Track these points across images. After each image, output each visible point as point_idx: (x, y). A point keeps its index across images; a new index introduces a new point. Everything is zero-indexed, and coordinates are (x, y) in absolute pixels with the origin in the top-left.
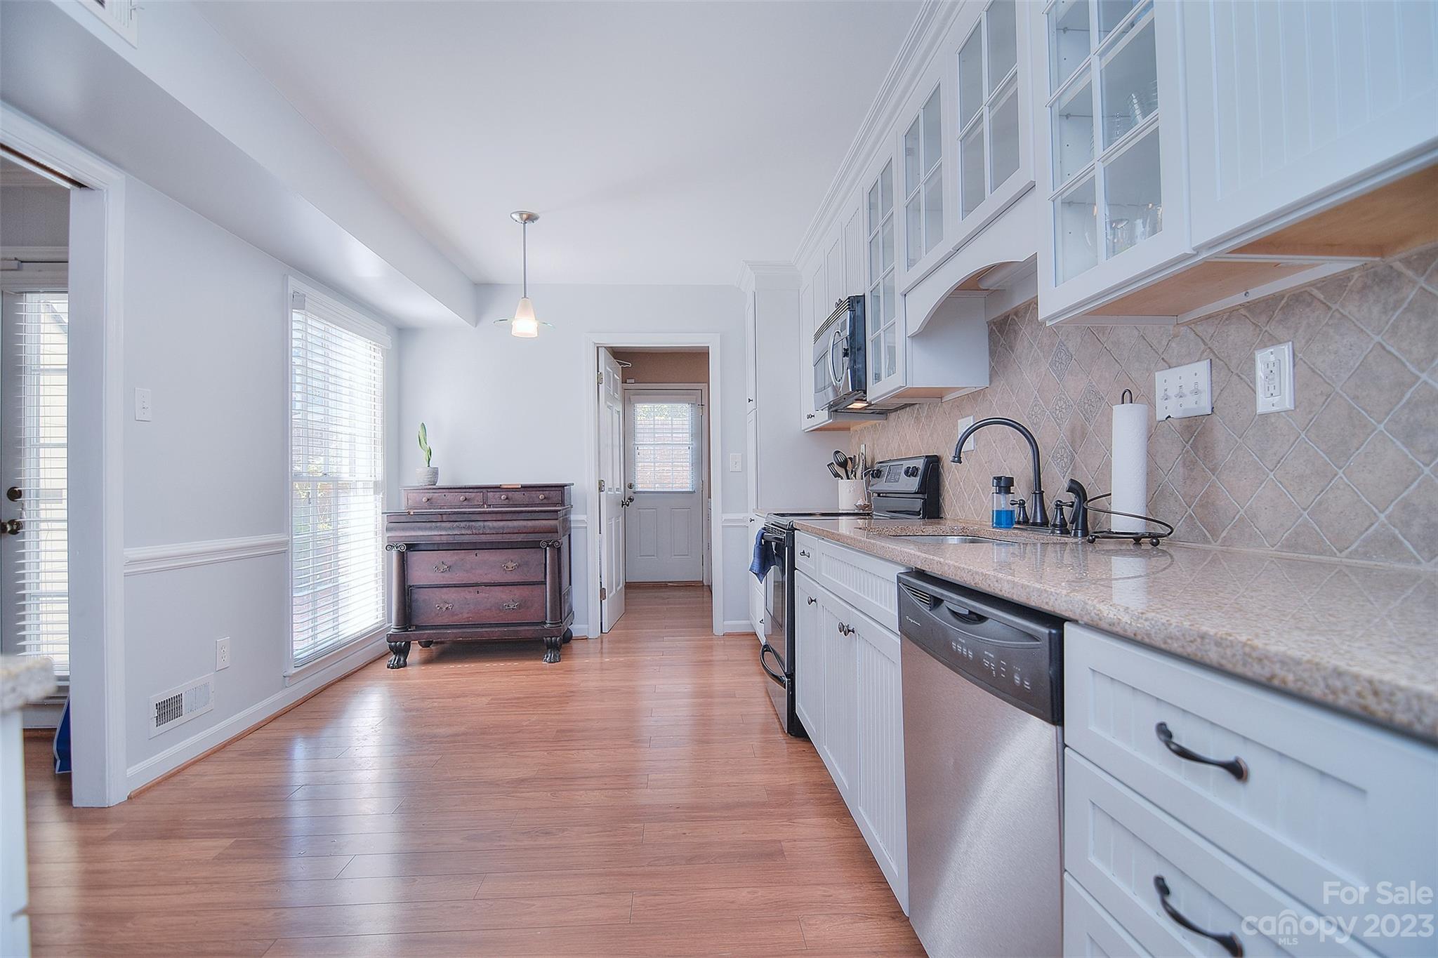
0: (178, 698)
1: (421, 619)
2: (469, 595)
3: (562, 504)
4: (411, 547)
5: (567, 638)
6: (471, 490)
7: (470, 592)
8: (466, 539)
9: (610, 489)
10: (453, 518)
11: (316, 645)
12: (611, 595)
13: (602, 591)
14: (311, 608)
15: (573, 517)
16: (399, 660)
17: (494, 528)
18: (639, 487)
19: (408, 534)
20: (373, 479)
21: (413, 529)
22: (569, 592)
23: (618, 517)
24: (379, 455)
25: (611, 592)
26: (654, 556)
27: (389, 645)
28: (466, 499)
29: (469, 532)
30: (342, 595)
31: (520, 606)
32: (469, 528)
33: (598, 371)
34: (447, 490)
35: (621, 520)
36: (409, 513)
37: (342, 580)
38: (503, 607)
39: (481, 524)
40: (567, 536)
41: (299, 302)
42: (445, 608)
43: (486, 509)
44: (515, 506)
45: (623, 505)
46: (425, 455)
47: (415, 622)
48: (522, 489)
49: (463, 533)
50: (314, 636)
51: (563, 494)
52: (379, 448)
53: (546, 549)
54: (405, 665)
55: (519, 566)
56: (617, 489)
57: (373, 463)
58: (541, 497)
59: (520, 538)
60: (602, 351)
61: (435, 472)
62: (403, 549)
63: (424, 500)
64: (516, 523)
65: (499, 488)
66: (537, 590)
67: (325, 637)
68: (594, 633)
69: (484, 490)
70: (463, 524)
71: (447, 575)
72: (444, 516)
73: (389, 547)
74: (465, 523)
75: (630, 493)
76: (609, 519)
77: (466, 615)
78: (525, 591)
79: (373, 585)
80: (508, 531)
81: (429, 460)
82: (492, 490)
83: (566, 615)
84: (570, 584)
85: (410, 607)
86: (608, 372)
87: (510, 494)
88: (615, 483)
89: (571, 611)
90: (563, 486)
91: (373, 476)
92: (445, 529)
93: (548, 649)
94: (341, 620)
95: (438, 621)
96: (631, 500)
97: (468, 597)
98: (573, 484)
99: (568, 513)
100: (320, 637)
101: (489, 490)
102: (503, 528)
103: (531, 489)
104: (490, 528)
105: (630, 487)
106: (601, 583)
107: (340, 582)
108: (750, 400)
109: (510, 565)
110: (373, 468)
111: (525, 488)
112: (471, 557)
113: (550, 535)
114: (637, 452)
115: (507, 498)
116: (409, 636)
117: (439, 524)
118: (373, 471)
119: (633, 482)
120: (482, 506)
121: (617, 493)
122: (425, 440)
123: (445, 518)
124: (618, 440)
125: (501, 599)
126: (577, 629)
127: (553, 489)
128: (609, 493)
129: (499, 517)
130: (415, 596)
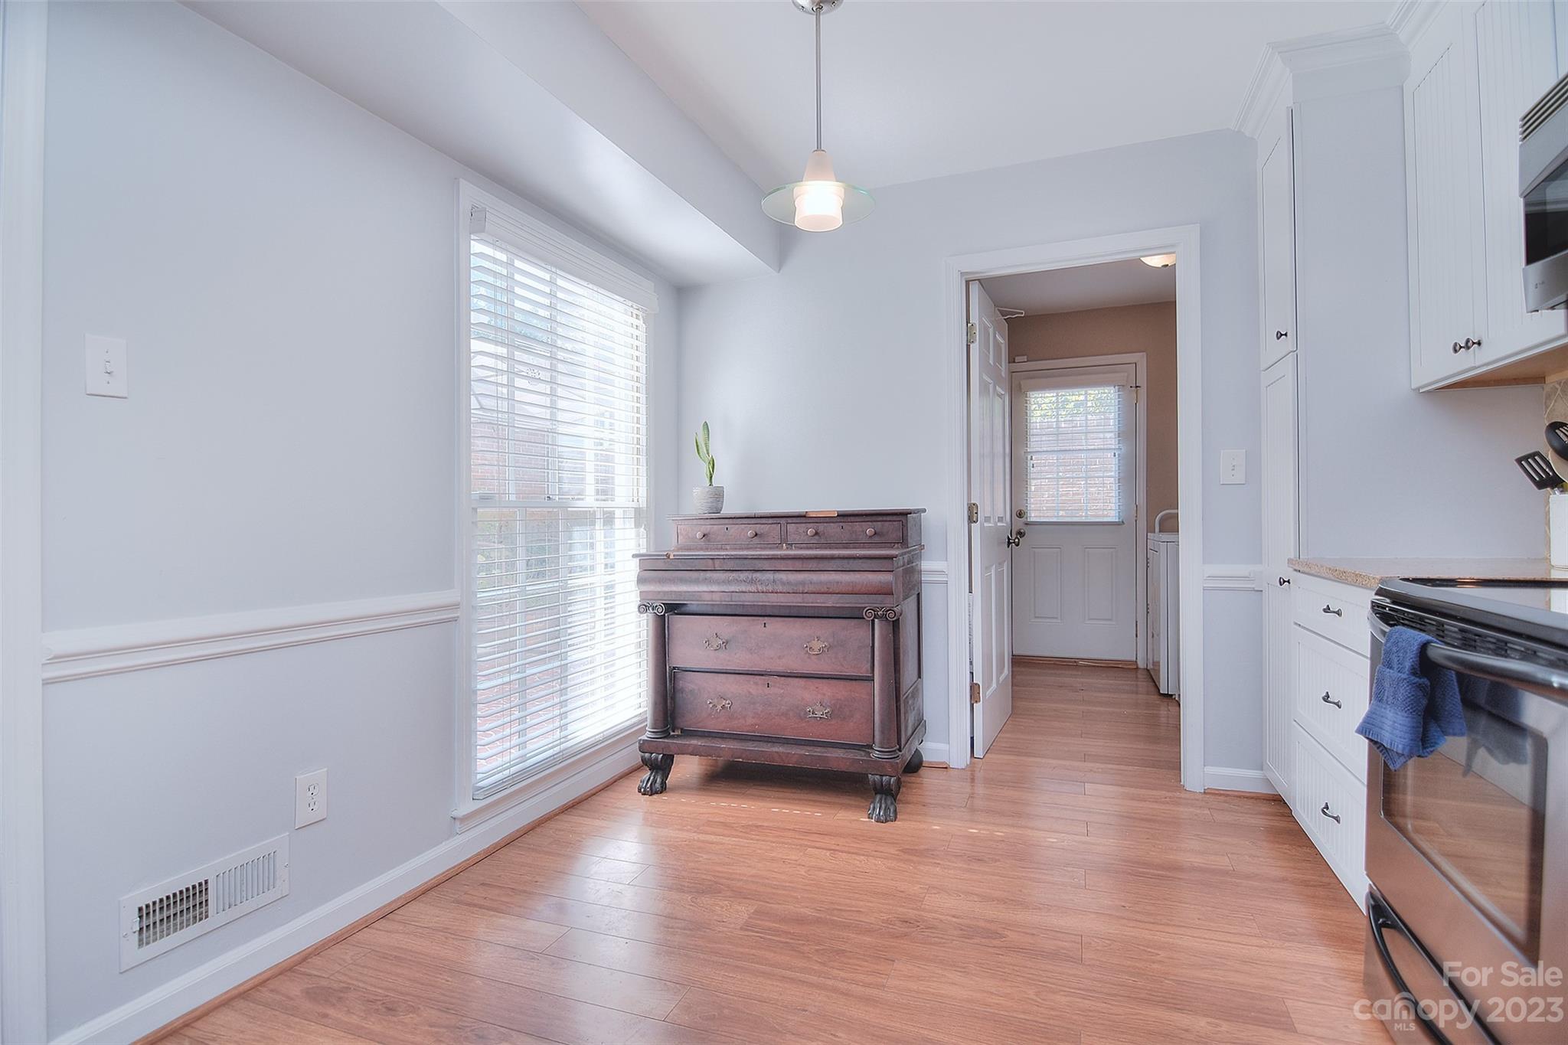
0: (202, 888)
1: (688, 721)
2: (753, 687)
3: (903, 542)
4: (675, 608)
5: (914, 766)
6: (764, 521)
7: (756, 684)
8: (748, 599)
9: (987, 519)
10: (730, 565)
11: (524, 758)
12: (989, 693)
13: (974, 688)
14: (517, 701)
15: (925, 565)
16: (655, 781)
17: (789, 583)
18: (1033, 516)
19: (667, 588)
20: (635, 505)
21: (672, 581)
22: (917, 692)
23: (1001, 564)
24: (643, 469)
25: (989, 687)
26: (1056, 618)
27: (642, 757)
28: (756, 535)
29: (753, 588)
30: (572, 679)
31: (832, 715)
32: (752, 582)
33: (968, 322)
34: (731, 521)
35: (1006, 567)
36: (668, 556)
37: (573, 656)
38: (806, 713)
39: (769, 576)
40: (915, 596)
41: (478, 223)
42: (719, 707)
43: (784, 552)
44: (829, 546)
45: (1009, 543)
46: (705, 468)
47: (683, 723)
48: (839, 519)
49: (744, 590)
50: (522, 745)
51: (904, 527)
52: (643, 459)
53: (873, 621)
54: (663, 789)
55: (830, 648)
56: (1000, 519)
57: (635, 481)
58: (869, 531)
59: (831, 601)
60: (975, 289)
61: (718, 495)
62: (661, 611)
63: (699, 535)
64: (824, 577)
65: (805, 516)
66: (860, 689)
67: (541, 744)
68: (958, 757)
69: (783, 521)
70: (743, 576)
71: (721, 654)
72: (717, 562)
73: (644, 607)
74: (746, 574)
75: (1019, 524)
76: (986, 569)
77: (750, 721)
78: (840, 690)
79: (634, 659)
80: (812, 588)
81: (711, 477)
82: (795, 520)
83: (910, 732)
84: (919, 676)
85: (673, 698)
86: (986, 329)
87: (821, 527)
88: (995, 507)
89: (920, 722)
90: (905, 514)
91: (636, 500)
92: (718, 582)
93: (876, 794)
94: (571, 717)
95: (712, 726)
96: (1021, 534)
97: (753, 692)
98: (924, 511)
99: (915, 557)
100: (531, 746)
101: (790, 520)
102: (803, 583)
103: (852, 519)
104: (783, 584)
105: (1020, 515)
106: (972, 673)
107: (570, 659)
108: (1279, 335)
109: (817, 645)
110: (635, 488)
111: (844, 516)
112: (756, 628)
113: (880, 597)
114: (1030, 463)
115: (817, 533)
116: (668, 746)
117: (709, 575)
118: (636, 495)
119: (1024, 509)
120: (779, 546)
121: (999, 524)
122: (706, 445)
123: (718, 565)
124: (1001, 446)
125: (803, 699)
126: (932, 749)
127: (889, 518)
128: (986, 525)
129: (798, 565)
130: (681, 684)
